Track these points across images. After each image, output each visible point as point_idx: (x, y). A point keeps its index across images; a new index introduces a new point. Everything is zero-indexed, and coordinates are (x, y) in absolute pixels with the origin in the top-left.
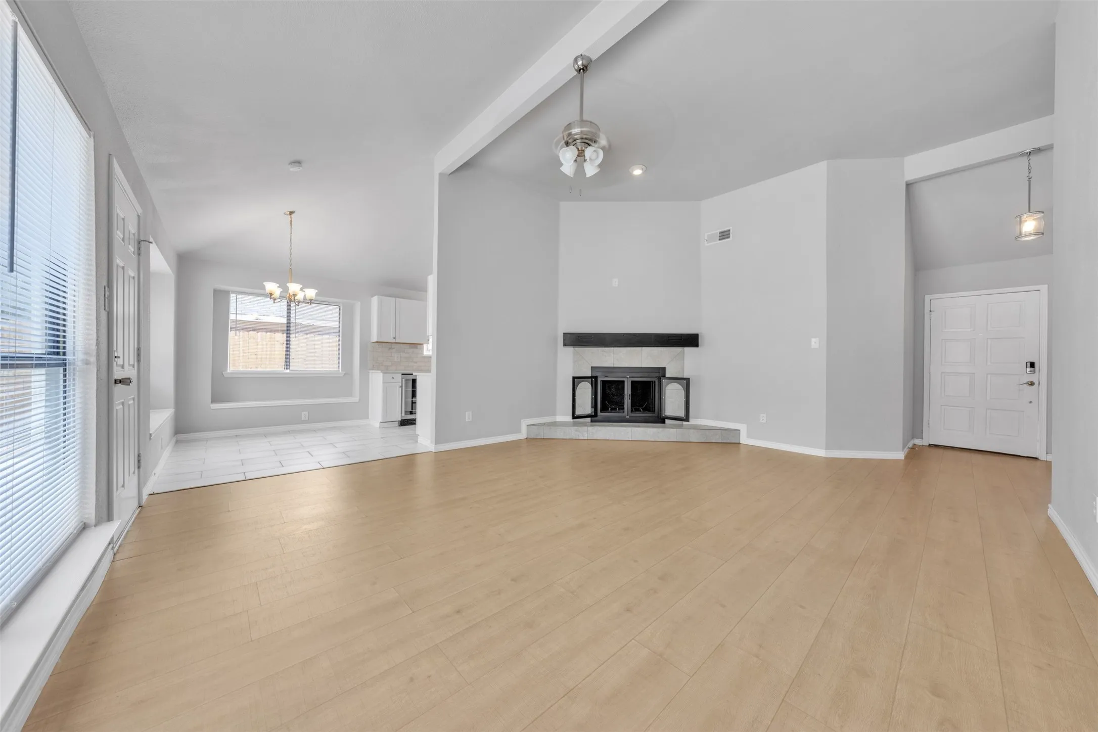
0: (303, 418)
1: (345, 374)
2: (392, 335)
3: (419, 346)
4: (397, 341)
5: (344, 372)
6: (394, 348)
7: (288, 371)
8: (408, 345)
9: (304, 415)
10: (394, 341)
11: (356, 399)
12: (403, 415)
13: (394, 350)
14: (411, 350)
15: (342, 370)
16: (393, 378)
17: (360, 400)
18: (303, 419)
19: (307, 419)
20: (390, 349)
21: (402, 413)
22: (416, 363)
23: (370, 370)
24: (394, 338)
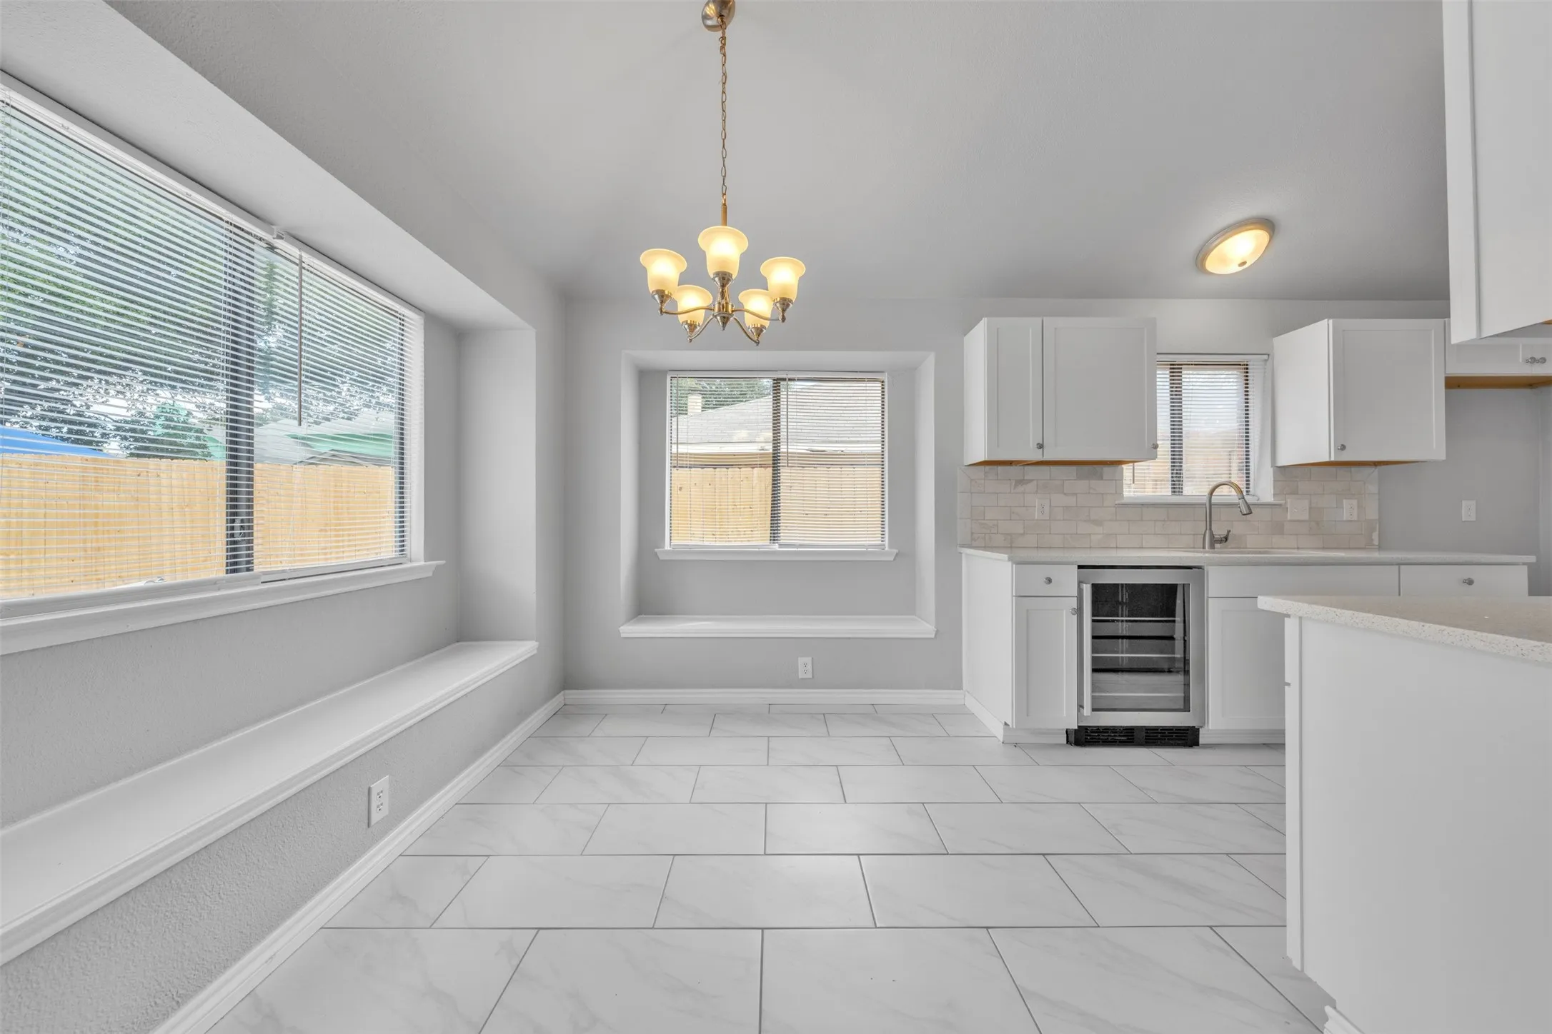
0: (801, 675)
1: (897, 554)
2: (1033, 439)
3: (1107, 469)
4: (1047, 457)
5: (896, 551)
6: (1031, 481)
7: (776, 547)
8: (1074, 468)
9: (804, 666)
10: (1037, 456)
11: (925, 628)
12: (1087, 711)
13: (1030, 487)
14: (1082, 485)
15: (891, 546)
16: (1049, 581)
17: (937, 632)
18: (800, 677)
19: (810, 676)
20: (1021, 482)
21: (1080, 706)
22: (1098, 523)
23: (963, 546)
24: (1041, 446)
